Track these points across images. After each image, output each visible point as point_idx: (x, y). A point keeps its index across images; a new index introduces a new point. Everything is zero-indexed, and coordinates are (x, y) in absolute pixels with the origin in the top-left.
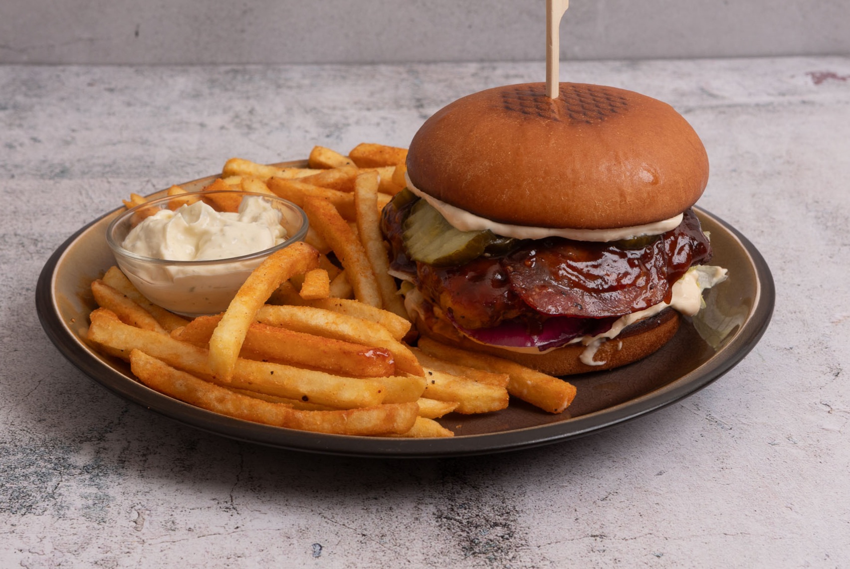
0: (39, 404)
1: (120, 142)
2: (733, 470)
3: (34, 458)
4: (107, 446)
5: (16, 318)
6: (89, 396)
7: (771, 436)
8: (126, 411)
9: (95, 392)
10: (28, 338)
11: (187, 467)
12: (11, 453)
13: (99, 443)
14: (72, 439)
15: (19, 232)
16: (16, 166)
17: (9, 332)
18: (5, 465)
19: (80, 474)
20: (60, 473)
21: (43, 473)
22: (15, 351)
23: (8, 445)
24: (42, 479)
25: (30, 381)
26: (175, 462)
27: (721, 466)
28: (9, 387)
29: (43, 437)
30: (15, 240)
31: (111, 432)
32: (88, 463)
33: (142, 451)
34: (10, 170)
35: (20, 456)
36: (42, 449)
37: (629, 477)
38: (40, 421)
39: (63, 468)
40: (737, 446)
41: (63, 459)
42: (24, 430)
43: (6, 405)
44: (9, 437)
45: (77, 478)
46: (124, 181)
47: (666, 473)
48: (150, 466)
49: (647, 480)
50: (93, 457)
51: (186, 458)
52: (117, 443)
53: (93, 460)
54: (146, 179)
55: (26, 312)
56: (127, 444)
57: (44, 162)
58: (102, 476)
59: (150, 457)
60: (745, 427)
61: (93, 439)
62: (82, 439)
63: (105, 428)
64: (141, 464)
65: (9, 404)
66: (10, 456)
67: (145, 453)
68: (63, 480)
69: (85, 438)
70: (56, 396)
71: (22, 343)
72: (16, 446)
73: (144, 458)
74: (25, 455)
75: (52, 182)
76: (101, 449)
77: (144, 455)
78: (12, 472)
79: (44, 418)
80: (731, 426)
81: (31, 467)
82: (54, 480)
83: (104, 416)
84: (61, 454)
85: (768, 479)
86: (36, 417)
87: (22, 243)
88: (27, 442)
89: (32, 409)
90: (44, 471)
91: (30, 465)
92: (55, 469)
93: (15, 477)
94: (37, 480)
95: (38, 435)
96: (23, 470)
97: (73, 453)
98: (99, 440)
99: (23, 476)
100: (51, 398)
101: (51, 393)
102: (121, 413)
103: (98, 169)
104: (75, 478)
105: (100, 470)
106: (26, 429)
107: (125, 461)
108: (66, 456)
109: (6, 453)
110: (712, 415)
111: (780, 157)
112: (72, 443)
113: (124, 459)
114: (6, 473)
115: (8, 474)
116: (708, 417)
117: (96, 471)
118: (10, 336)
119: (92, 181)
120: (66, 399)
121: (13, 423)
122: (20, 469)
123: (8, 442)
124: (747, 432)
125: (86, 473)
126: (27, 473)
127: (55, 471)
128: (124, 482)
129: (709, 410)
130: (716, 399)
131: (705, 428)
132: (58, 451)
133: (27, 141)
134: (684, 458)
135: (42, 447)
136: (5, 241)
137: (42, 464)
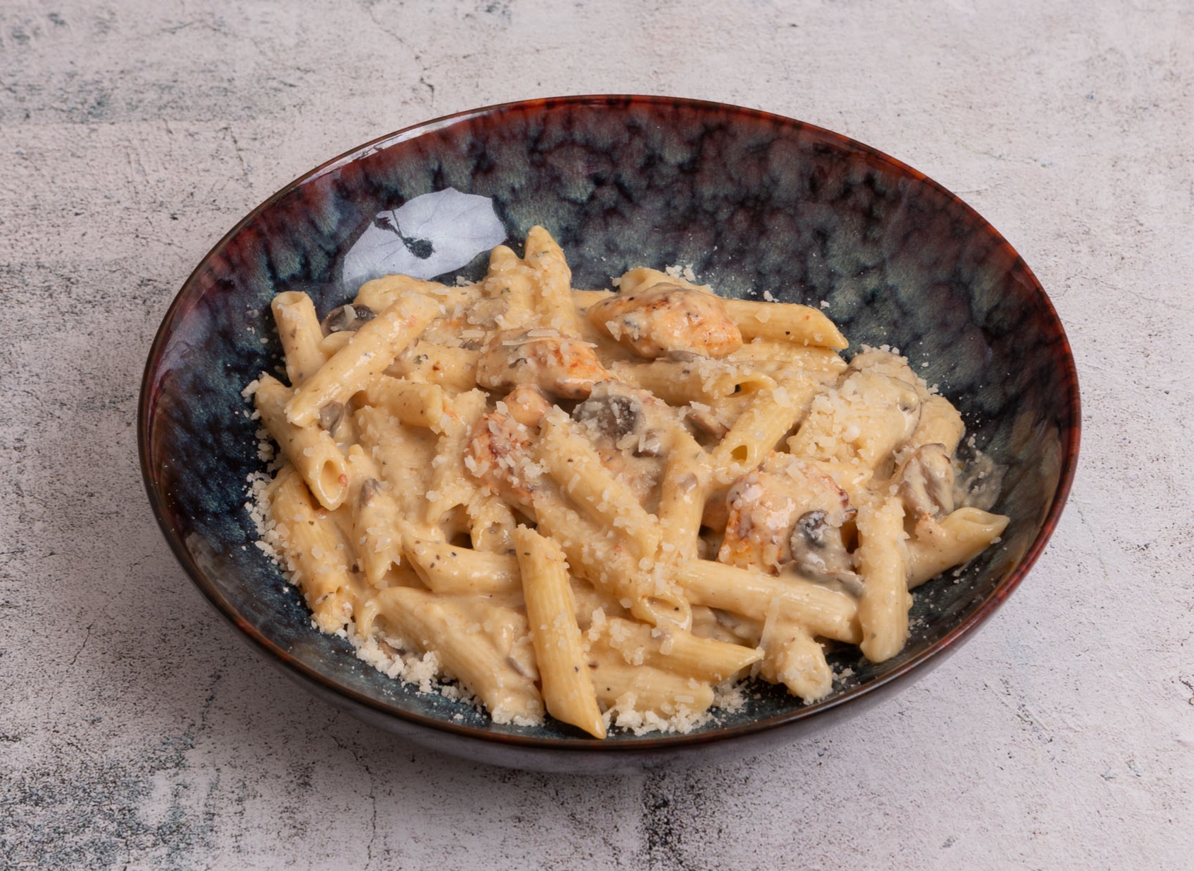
0: (90, 682)
1: (183, 25)
2: (1048, 837)
3: (89, 810)
4: (188, 781)
5: (48, 473)
6: (158, 662)
7: (1106, 759)
8: (212, 698)
9: (167, 653)
10: (68, 523)
11: (299, 826)
12: (58, 797)
13: (177, 774)
14: (139, 764)
15: (44, 259)
16: (31, 88)
17: (40, 510)
18: (51, 825)
19: (154, 845)
20: (126, 845)
21: (103, 843)
22: (52, 554)
23: (51, 780)
24: (103, 857)
25: (75, 627)
26: (284, 815)
27: (1033, 827)
28: (47, 641)
29: (100, 760)
30: (36, 279)
31: (192, 747)
32: (163, 820)
33: (237, 791)
34: (22, 100)
35: (69, 805)
36: (100, 788)
37: (905, 851)
38: (93, 722)
39: (129, 832)
40: (1057, 780)
41: (129, 811)
42: (72, 744)
43: (45, 685)
44: (52, 761)
45: (150, 855)
46: (192, 129)
47: (957, 841)
48: (249, 825)
49: (930, 859)
50: (169, 805)
51: (296, 805)
52: (202, 771)
53: (170, 813)
54: (223, 125)
55: (63, 461)
56: (216, 774)
57: (72, 75)
58: (184, 849)
59: (247, 804)
60: (1071, 735)
61: (168, 765)
62: (153, 765)
63: (184, 738)
64: (236, 819)
65: (49, 682)
66: (56, 804)
67: (241, 795)
68: (132, 860)
69: (157, 762)
70: (113, 662)
71: (59, 534)
72: (63, 781)
73: (240, 808)
74: (77, 802)
75: (83, 129)
76: (181, 787)
77: (240, 800)
78: (61, 842)
79: (98, 716)
80: (1052, 734)
81: (86, 830)
82: (119, 859)
83: (182, 710)
84: (126, 801)
85: (1095, 859)
86: (87, 712)
87: (49, 288)
88: (78, 773)
89: (81, 695)
90: (105, 840)
91: (84, 825)
92: (119, 836)
93: (66, 854)
94: (95, 861)
95: (93, 755)
96: (76, 838)
97: (141, 797)
98: (177, 765)
99: (76, 851)
100: (106, 669)
101: (107, 656)
102: (204, 703)
103: (151, 95)
104: (147, 853)
105: (181, 836)
106: (75, 741)
107: (214, 815)
108: (133, 806)
109: (50, 797)
110: (1026, 707)
111: (1159, 63)
112: (140, 774)
113: (212, 811)
114: (52, 845)
115: (55, 847)
116: (1020, 713)
117: (176, 838)
118: (41, 519)
119: (144, 127)
120: (128, 669)
121: (56, 729)
122: (71, 834)
123: (52, 773)
124: (1073, 749)
125: (162, 844)
126: (81, 843)
127: (120, 839)
128: (215, 862)
129: (1023, 694)
130: (1035, 669)
131: (1016, 738)
132: (122, 792)
133: (44, 23)
134: (983, 809)
135: (98, 783)
136: (24, 281)
137: (101, 824)
